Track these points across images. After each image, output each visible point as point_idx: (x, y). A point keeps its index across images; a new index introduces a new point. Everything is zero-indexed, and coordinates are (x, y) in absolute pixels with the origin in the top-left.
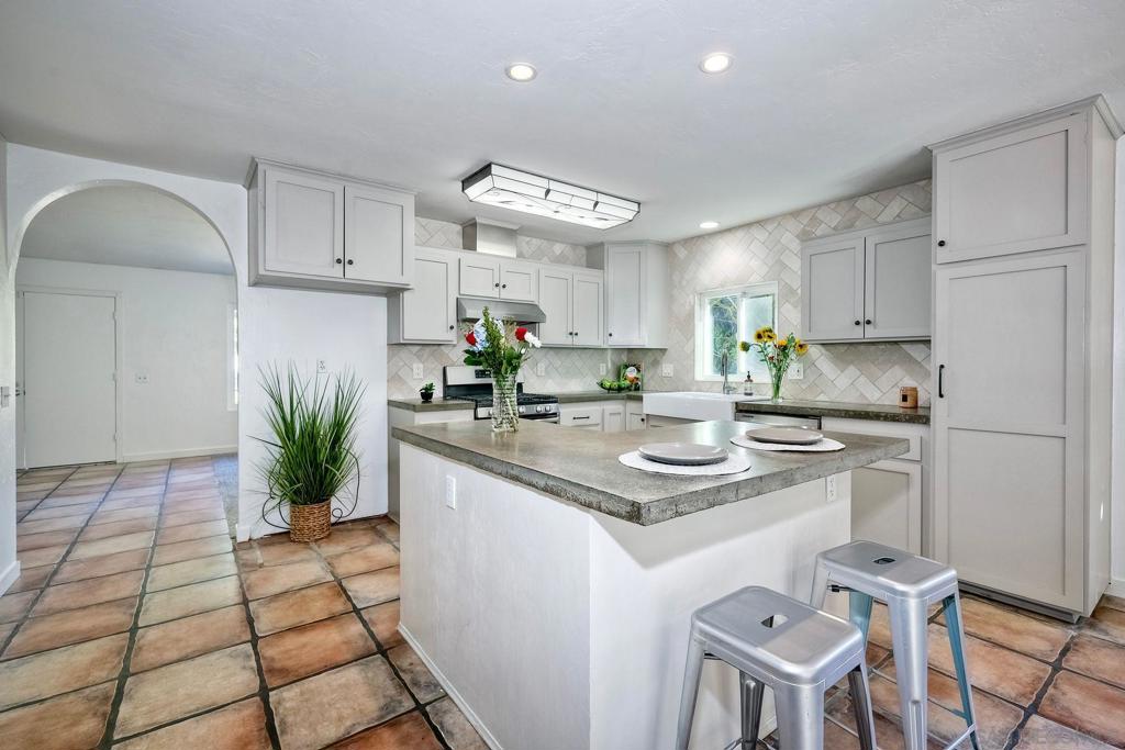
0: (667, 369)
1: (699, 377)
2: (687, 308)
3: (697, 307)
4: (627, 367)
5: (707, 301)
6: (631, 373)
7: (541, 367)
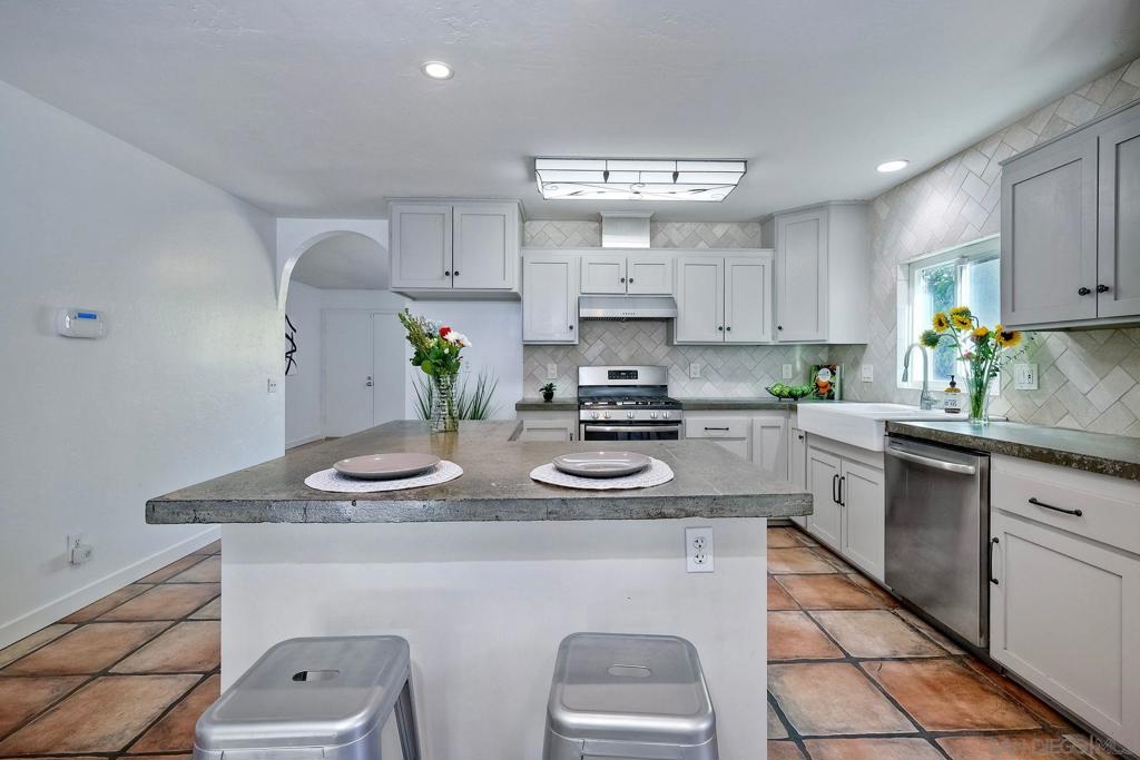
0: (867, 371)
2: (888, 286)
3: (902, 286)
4: (820, 368)
6: (824, 376)
7: (696, 367)
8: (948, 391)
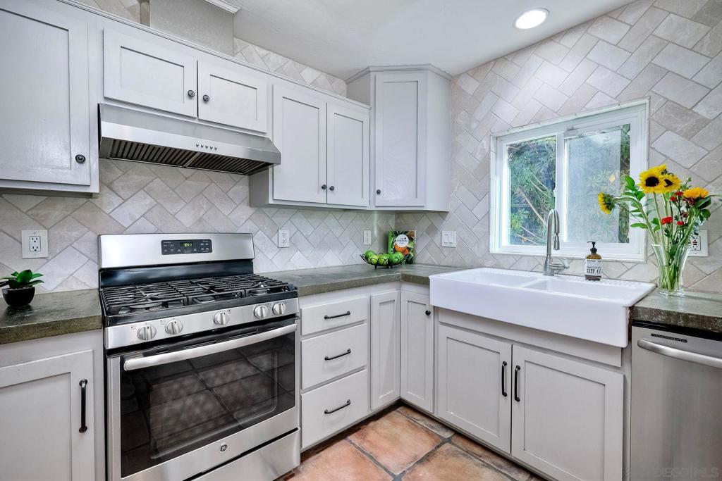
0: (448, 237)
1: (495, 248)
2: (479, 157)
3: (493, 155)
4: (396, 234)
5: (506, 148)
6: (402, 242)
7: (285, 234)
8: (589, 257)
